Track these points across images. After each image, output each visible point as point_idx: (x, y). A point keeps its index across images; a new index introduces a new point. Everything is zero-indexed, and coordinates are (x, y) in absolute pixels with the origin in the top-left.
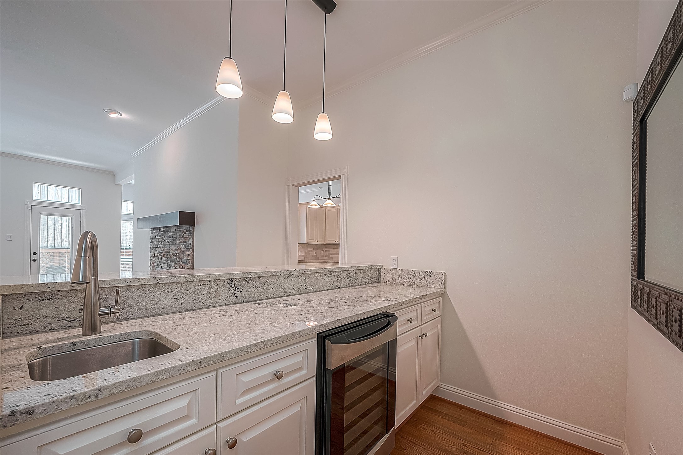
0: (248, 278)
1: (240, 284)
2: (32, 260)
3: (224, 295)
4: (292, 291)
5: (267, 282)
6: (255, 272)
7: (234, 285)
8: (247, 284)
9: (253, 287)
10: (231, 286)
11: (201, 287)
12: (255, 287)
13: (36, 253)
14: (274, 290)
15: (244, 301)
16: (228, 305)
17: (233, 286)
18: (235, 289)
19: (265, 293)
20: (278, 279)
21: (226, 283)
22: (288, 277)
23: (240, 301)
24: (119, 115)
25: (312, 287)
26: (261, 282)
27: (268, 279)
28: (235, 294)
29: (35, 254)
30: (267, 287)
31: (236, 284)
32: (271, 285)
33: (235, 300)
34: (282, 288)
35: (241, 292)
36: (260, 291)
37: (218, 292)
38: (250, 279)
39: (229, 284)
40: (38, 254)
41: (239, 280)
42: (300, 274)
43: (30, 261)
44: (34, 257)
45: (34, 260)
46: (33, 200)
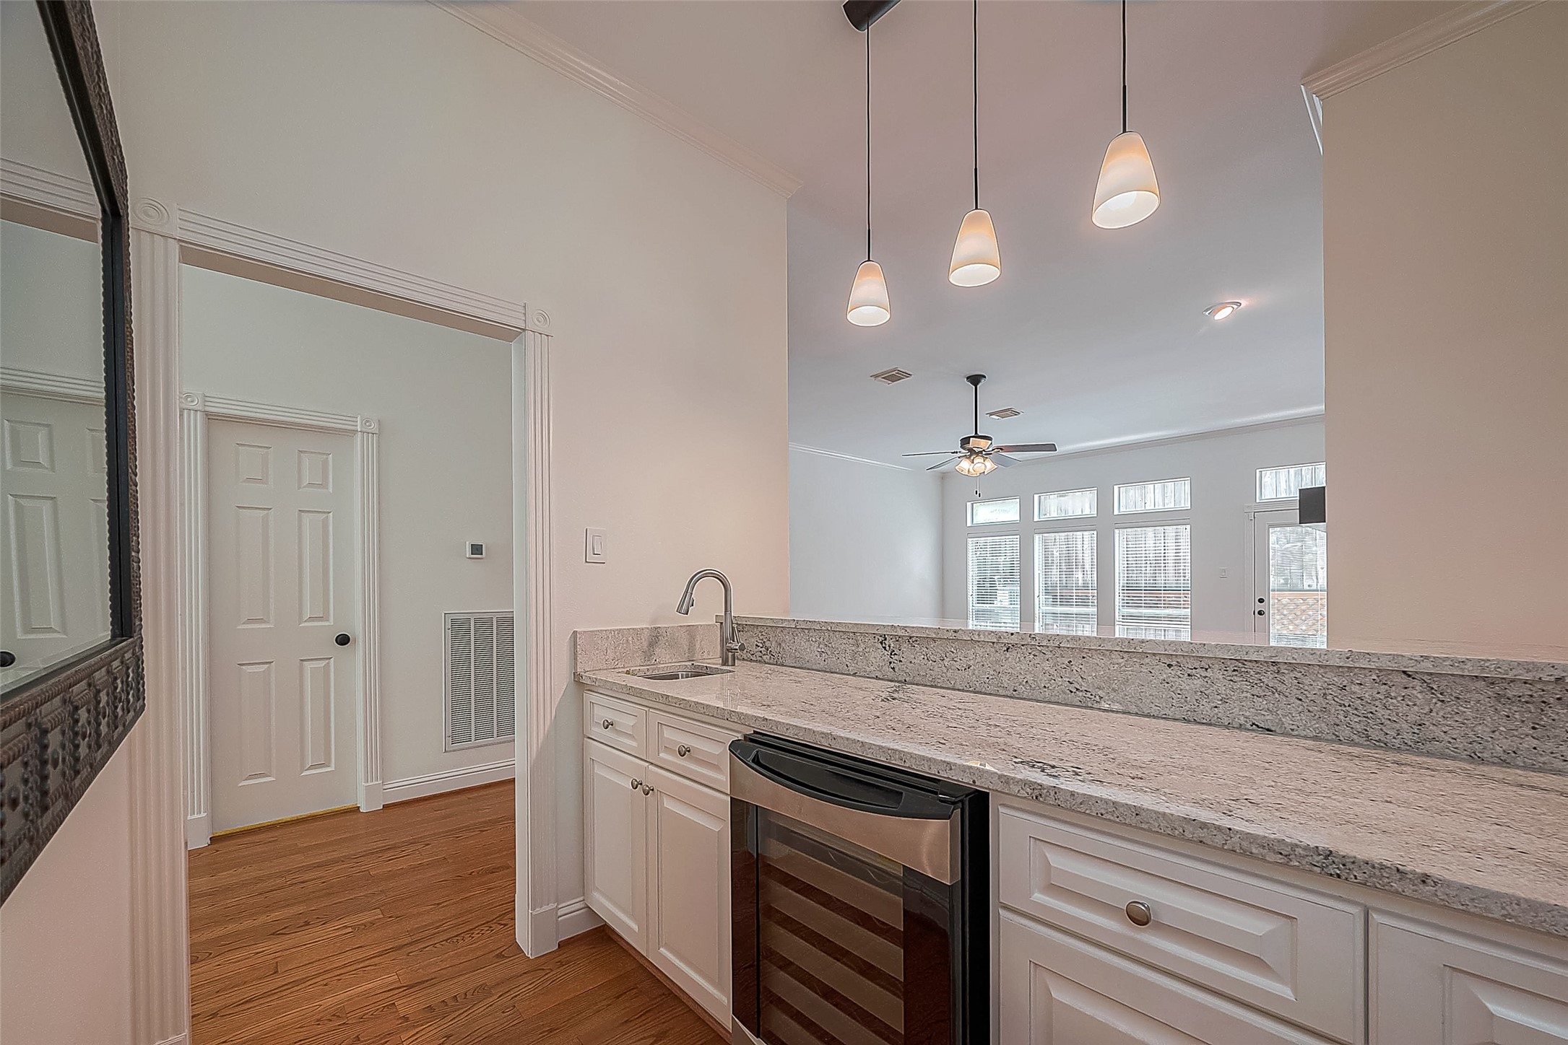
0: (913, 637)
1: (898, 646)
2: (1256, 613)
3: (874, 661)
4: (1021, 689)
5: (953, 652)
6: (913, 627)
7: (889, 646)
8: (911, 649)
9: (923, 657)
10: (885, 648)
11: (845, 641)
12: (926, 658)
13: (1262, 599)
14: (970, 674)
15: (905, 681)
16: (880, 679)
17: (887, 648)
18: (891, 654)
19: (949, 674)
20: (980, 651)
21: (876, 641)
22: (1008, 649)
23: (900, 679)
24: (1235, 307)
25: (1100, 693)
26: (939, 651)
27: (954, 646)
28: (890, 663)
29: (1261, 601)
30: (952, 662)
31: (892, 645)
32: (960, 660)
33: (890, 674)
34: (992, 673)
35: (900, 661)
36: (936, 669)
37: (866, 654)
38: (916, 641)
39: (881, 643)
40: (1266, 600)
41: (898, 639)
42: (1048, 647)
43: (1254, 614)
44: (1260, 607)
45: (1260, 613)
46: (1258, 501)
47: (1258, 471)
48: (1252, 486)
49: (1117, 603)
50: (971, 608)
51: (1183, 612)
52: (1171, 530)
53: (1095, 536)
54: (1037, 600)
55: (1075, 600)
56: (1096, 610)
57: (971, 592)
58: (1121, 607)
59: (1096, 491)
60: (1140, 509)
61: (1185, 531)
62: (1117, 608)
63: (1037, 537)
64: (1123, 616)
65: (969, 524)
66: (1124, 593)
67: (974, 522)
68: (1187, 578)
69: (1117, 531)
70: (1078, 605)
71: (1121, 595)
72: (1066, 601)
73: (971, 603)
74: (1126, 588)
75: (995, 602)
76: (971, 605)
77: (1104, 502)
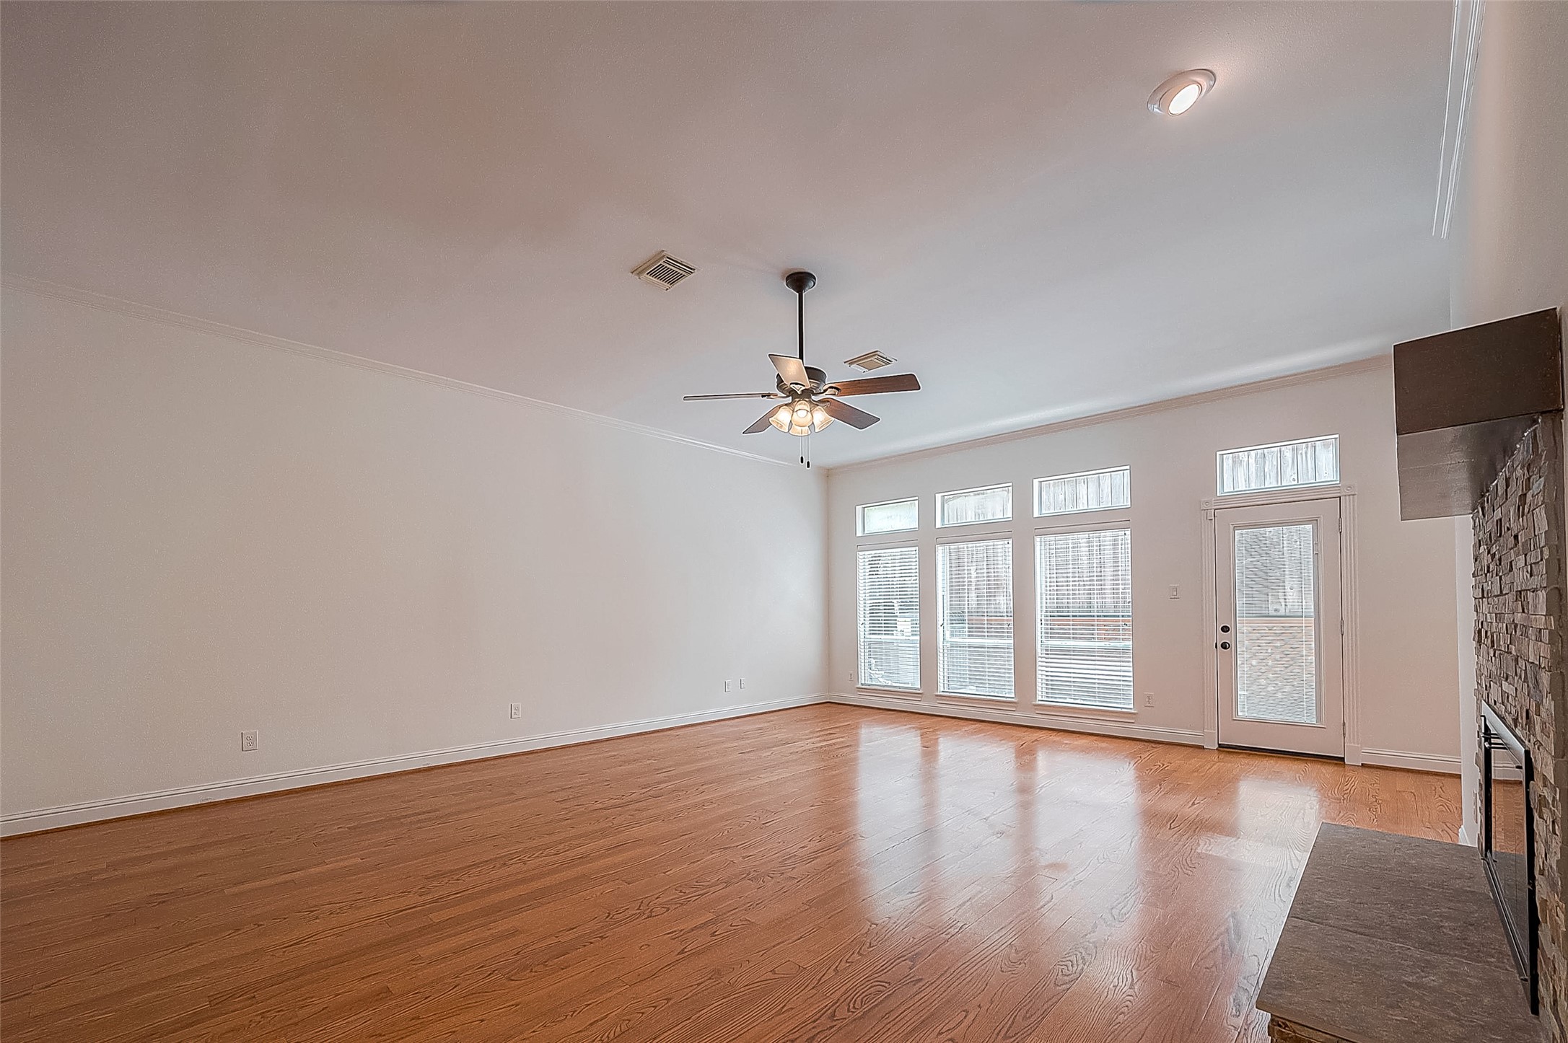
29: (1225, 629)
40: (1232, 629)
43: (1216, 647)
44: (1224, 637)
45: (1224, 646)
46: (1218, 495)
47: (1218, 453)
48: (1210, 476)
49: (1039, 634)
50: (862, 640)
51: (1120, 644)
52: (1107, 536)
53: (1010, 545)
54: (940, 630)
55: (986, 630)
56: (1012, 642)
57: (862, 619)
58: (1044, 639)
59: (1010, 488)
60: (1070, 509)
61: (1125, 536)
62: (1039, 639)
63: (940, 549)
64: (1046, 650)
65: (859, 533)
66: (1047, 620)
67: (866, 532)
68: (1128, 600)
69: (1038, 539)
70: (992, 636)
71: (1043, 622)
72: (975, 630)
73: (862, 633)
74: (1049, 614)
75: (894, 632)
76: (862, 637)
77: (1022, 501)
